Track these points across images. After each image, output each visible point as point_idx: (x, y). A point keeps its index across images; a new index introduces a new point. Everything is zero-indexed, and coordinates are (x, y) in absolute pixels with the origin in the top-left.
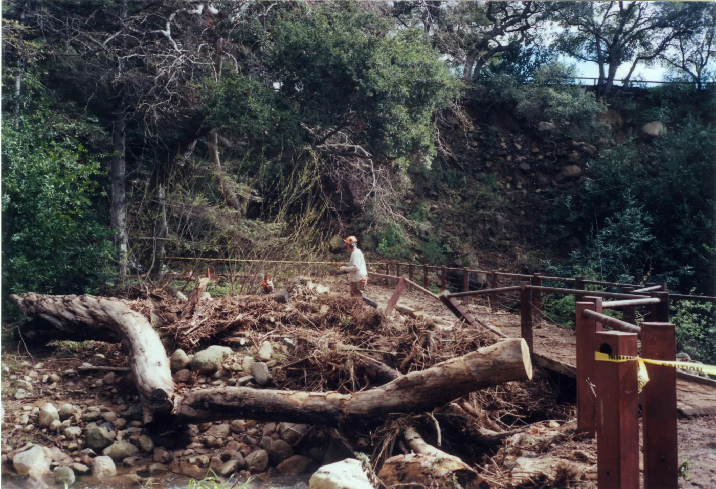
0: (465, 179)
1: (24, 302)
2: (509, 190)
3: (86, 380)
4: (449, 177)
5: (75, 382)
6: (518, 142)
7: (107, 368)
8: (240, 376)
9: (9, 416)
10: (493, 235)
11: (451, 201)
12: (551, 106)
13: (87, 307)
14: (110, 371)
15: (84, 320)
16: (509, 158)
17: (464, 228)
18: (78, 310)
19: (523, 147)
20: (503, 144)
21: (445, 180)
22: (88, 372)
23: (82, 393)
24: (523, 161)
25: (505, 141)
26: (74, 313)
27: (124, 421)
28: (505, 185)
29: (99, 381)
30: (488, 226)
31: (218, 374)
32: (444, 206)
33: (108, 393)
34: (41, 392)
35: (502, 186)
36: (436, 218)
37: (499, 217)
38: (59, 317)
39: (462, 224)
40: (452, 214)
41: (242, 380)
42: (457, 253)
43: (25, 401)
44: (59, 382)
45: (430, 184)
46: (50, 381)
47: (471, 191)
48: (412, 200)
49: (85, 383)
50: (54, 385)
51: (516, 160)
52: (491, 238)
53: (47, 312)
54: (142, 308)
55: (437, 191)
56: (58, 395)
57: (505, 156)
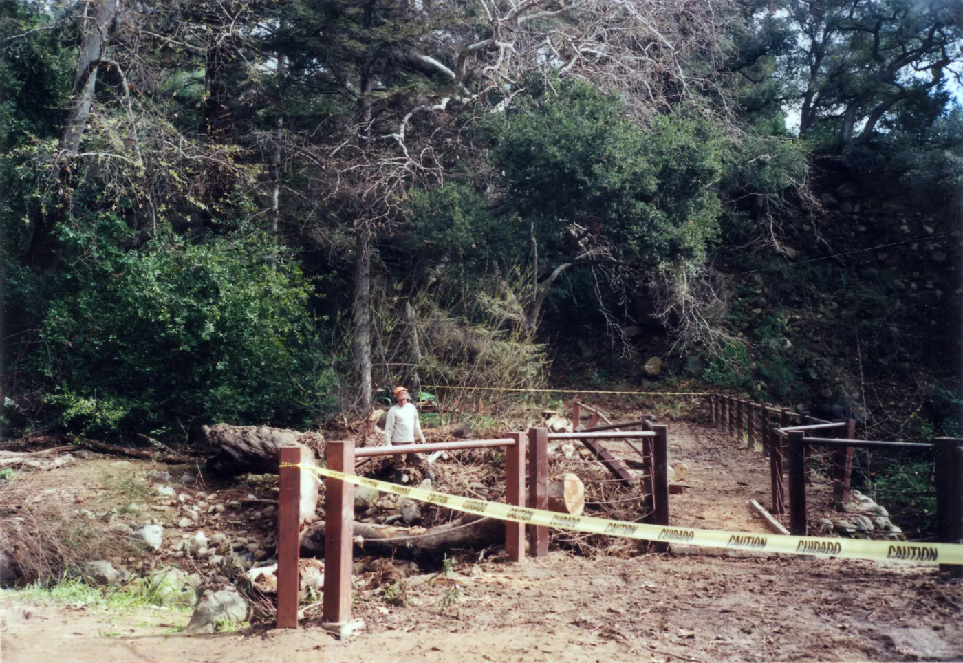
0: (843, 278)
1: (211, 433)
2: (914, 291)
3: (247, 512)
4: (820, 276)
5: (238, 513)
6: (928, 224)
7: (267, 500)
8: (389, 515)
9: (167, 542)
10: (883, 355)
11: (822, 308)
12: (948, 175)
13: (260, 438)
14: (271, 504)
15: (258, 451)
16: (915, 246)
17: (838, 346)
18: (252, 441)
19: (936, 229)
20: (905, 227)
21: (813, 279)
22: (251, 504)
23: (241, 525)
24: (936, 249)
25: (908, 224)
26: (248, 443)
27: (264, 553)
28: (909, 284)
29: (258, 514)
30: (877, 343)
31: (369, 511)
32: (810, 316)
33: (265, 526)
34: (203, 523)
35: (903, 286)
36: (798, 332)
37: (895, 330)
38: (236, 448)
39: (834, 340)
40: (821, 327)
41: (390, 518)
42: (824, 381)
43: (186, 530)
44: (223, 513)
45: (788, 287)
46: (214, 512)
47: (850, 294)
48: (763, 308)
49: (246, 515)
50: (217, 515)
51: (925, 248)
52: (881, 360)
53: (227, 443)
54: (308, 441)
55: (802, 296)
56: (217, 526)
57: (908, 245)
